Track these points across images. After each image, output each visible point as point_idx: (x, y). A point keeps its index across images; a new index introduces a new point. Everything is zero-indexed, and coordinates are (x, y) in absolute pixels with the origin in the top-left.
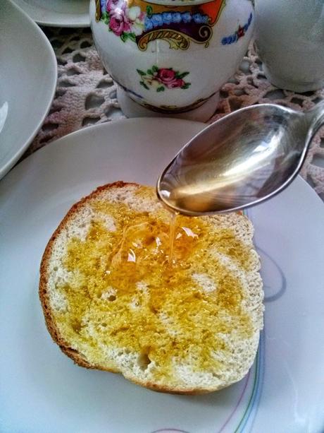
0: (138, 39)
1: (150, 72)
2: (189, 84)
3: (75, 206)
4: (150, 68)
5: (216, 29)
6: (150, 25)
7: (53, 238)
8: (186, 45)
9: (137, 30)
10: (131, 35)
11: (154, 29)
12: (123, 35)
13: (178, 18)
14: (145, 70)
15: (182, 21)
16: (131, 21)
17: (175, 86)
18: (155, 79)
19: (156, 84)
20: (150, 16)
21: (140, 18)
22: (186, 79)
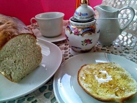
0: (82, 35)
1: (84, 41)
2: (92, 42)
3: (79, 72)
4: (84, 40)
5: (96, 30)
6: (84, 31)
7: (78, 79)
8: (91, 34)
9: (81, 33)
10: (80, 34)
11: (85, 32)
12: (78, 35)
13: (89, 29)
14: (83, 41)
15: (90, 30)
16: (79, 32)
17: (89, 43)
18: (85, 42)
19: (85, 44)
20: (83, 30)
21: (81, 30)
22: (92, 41)
